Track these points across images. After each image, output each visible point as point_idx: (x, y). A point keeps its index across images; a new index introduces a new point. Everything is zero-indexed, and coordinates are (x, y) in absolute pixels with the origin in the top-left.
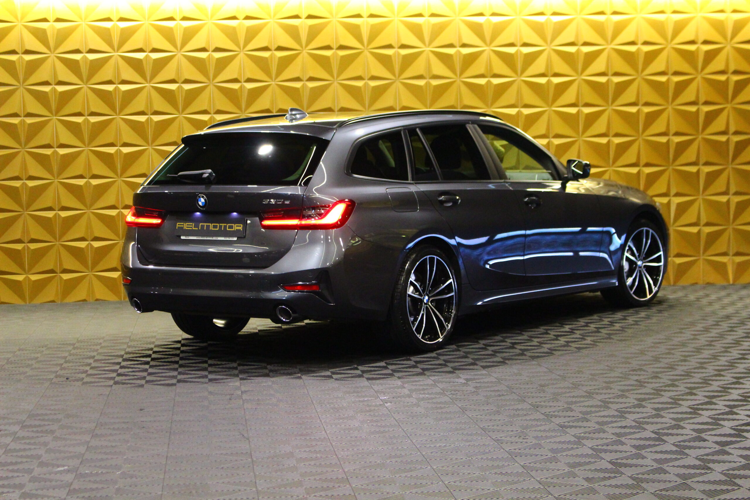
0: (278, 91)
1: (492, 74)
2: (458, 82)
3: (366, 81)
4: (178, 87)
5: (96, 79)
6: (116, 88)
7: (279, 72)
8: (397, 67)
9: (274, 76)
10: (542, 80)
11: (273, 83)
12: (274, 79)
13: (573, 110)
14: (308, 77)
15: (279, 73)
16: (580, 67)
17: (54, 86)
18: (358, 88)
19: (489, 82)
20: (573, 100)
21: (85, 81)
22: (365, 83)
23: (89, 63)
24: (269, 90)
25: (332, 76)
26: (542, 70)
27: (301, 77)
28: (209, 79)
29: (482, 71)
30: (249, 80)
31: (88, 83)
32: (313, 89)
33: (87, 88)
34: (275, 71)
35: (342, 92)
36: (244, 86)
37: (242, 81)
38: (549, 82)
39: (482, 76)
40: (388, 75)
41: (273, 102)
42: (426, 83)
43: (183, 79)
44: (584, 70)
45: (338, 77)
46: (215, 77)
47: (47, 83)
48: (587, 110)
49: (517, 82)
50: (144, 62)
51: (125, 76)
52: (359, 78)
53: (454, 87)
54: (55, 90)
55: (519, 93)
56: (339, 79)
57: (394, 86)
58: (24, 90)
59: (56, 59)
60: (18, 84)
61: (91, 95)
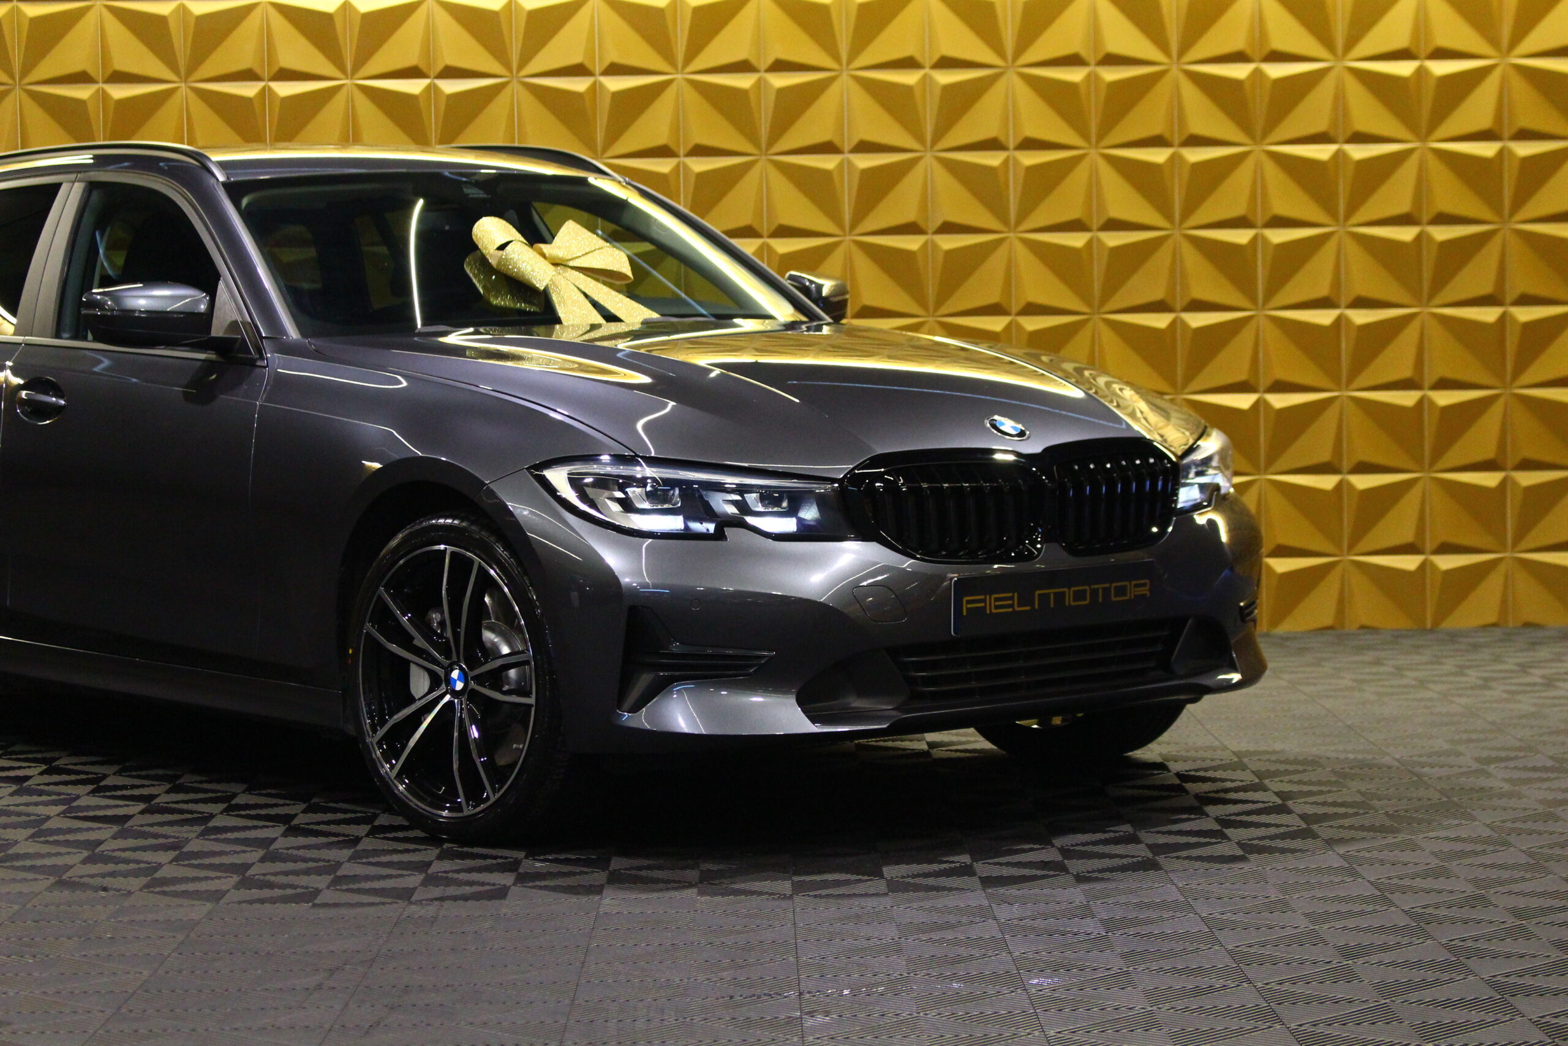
0: (692, 97)
1: (1265, 52)
2: (1175, 72)
3: (927, 70)
4: (428, 88)
5: (210, 68)
6: (263, 90)
7: (695, 49)
8: (1010, 31)
9: (680, 58)
10: (1404, 69)
11: (679, 76)
12: (680, 65)
13: (1487, 150)
14: (770, 60)
15: (693, 52)
16: (1506, 31)
17: (101, 85)
18: (906, 91)
19: (1257, 73)
20: (1485, 122)
21: (183, 72)
22: (925, 77)
23: (193, 22)
24: (669, 95)
25: (836, 57)
26: (1401, 41)
27: (753, 61)
28: (507, 65)
29: (1237, 44)
30: (615, 70)
31: (192, 78)
32: (782, 92)
33: (188, 90)
34: (684, 48)
35: (860, 100)
36: (601, 85)
37: (597, 72)
38: (1421, 72)
39: (1239, 57)
40: (984, 54)
41: (676, 127)
42: (1089, 76)
43: (440, 67)
44: (1515, 41)
45: (849, 62)
46: (525, 60)
47: (81, 78)
48: (1524, 149)
49: (1332, 75)
50: (339, 23)
51: (288, 60)
52: (908, 63)
53: (1163, 89)
54: (105, 96)
55: (1340, 101)
56: (853, 66)
57: (1000, 86)
58: (24, 96)
59: (105, 12)
60: (10, 81)
61: (199, 108)
